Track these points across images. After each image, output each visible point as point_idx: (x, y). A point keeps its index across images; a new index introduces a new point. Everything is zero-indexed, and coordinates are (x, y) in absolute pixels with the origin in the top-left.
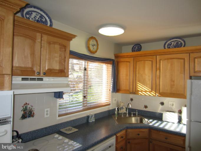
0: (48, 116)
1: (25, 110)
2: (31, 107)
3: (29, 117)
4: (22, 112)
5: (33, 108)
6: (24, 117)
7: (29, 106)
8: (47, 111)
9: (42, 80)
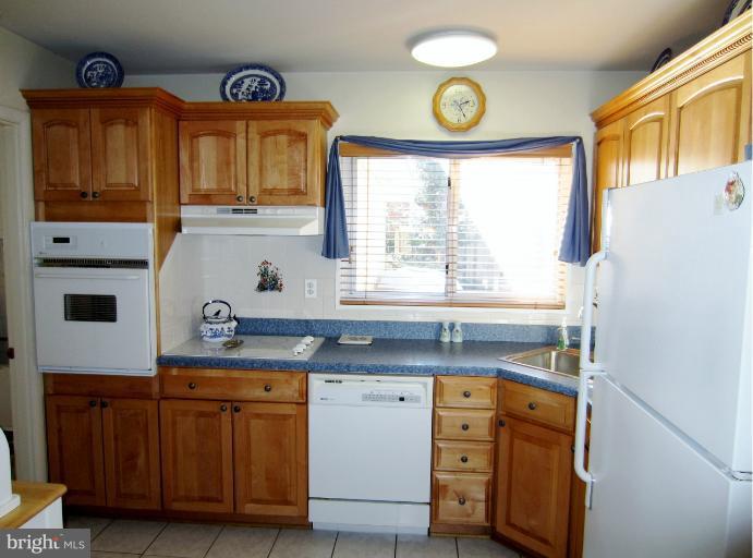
0: (314, 295)
1: (264, 274)
2: (275, 271)
3: (272, 289)
4: (259, 278)
5: (279, 273)
6: (262, 287)
7: (270, 269)
8: (310, 285)
9: (255, 211)
